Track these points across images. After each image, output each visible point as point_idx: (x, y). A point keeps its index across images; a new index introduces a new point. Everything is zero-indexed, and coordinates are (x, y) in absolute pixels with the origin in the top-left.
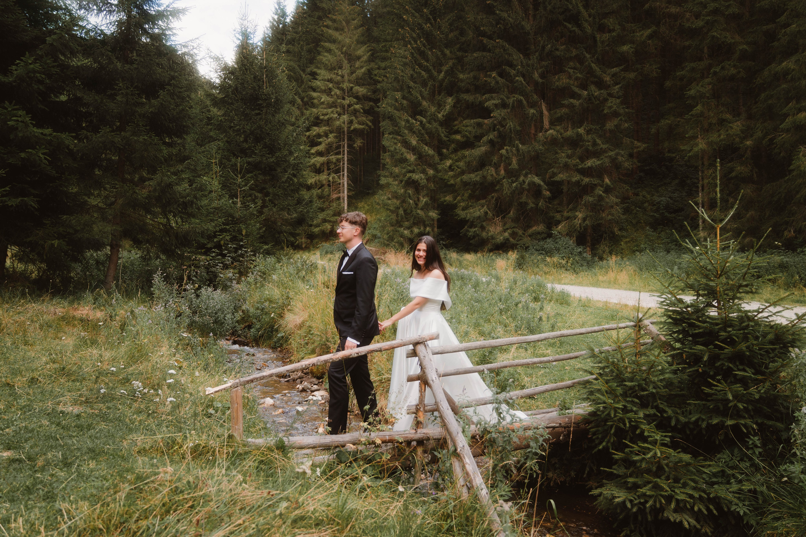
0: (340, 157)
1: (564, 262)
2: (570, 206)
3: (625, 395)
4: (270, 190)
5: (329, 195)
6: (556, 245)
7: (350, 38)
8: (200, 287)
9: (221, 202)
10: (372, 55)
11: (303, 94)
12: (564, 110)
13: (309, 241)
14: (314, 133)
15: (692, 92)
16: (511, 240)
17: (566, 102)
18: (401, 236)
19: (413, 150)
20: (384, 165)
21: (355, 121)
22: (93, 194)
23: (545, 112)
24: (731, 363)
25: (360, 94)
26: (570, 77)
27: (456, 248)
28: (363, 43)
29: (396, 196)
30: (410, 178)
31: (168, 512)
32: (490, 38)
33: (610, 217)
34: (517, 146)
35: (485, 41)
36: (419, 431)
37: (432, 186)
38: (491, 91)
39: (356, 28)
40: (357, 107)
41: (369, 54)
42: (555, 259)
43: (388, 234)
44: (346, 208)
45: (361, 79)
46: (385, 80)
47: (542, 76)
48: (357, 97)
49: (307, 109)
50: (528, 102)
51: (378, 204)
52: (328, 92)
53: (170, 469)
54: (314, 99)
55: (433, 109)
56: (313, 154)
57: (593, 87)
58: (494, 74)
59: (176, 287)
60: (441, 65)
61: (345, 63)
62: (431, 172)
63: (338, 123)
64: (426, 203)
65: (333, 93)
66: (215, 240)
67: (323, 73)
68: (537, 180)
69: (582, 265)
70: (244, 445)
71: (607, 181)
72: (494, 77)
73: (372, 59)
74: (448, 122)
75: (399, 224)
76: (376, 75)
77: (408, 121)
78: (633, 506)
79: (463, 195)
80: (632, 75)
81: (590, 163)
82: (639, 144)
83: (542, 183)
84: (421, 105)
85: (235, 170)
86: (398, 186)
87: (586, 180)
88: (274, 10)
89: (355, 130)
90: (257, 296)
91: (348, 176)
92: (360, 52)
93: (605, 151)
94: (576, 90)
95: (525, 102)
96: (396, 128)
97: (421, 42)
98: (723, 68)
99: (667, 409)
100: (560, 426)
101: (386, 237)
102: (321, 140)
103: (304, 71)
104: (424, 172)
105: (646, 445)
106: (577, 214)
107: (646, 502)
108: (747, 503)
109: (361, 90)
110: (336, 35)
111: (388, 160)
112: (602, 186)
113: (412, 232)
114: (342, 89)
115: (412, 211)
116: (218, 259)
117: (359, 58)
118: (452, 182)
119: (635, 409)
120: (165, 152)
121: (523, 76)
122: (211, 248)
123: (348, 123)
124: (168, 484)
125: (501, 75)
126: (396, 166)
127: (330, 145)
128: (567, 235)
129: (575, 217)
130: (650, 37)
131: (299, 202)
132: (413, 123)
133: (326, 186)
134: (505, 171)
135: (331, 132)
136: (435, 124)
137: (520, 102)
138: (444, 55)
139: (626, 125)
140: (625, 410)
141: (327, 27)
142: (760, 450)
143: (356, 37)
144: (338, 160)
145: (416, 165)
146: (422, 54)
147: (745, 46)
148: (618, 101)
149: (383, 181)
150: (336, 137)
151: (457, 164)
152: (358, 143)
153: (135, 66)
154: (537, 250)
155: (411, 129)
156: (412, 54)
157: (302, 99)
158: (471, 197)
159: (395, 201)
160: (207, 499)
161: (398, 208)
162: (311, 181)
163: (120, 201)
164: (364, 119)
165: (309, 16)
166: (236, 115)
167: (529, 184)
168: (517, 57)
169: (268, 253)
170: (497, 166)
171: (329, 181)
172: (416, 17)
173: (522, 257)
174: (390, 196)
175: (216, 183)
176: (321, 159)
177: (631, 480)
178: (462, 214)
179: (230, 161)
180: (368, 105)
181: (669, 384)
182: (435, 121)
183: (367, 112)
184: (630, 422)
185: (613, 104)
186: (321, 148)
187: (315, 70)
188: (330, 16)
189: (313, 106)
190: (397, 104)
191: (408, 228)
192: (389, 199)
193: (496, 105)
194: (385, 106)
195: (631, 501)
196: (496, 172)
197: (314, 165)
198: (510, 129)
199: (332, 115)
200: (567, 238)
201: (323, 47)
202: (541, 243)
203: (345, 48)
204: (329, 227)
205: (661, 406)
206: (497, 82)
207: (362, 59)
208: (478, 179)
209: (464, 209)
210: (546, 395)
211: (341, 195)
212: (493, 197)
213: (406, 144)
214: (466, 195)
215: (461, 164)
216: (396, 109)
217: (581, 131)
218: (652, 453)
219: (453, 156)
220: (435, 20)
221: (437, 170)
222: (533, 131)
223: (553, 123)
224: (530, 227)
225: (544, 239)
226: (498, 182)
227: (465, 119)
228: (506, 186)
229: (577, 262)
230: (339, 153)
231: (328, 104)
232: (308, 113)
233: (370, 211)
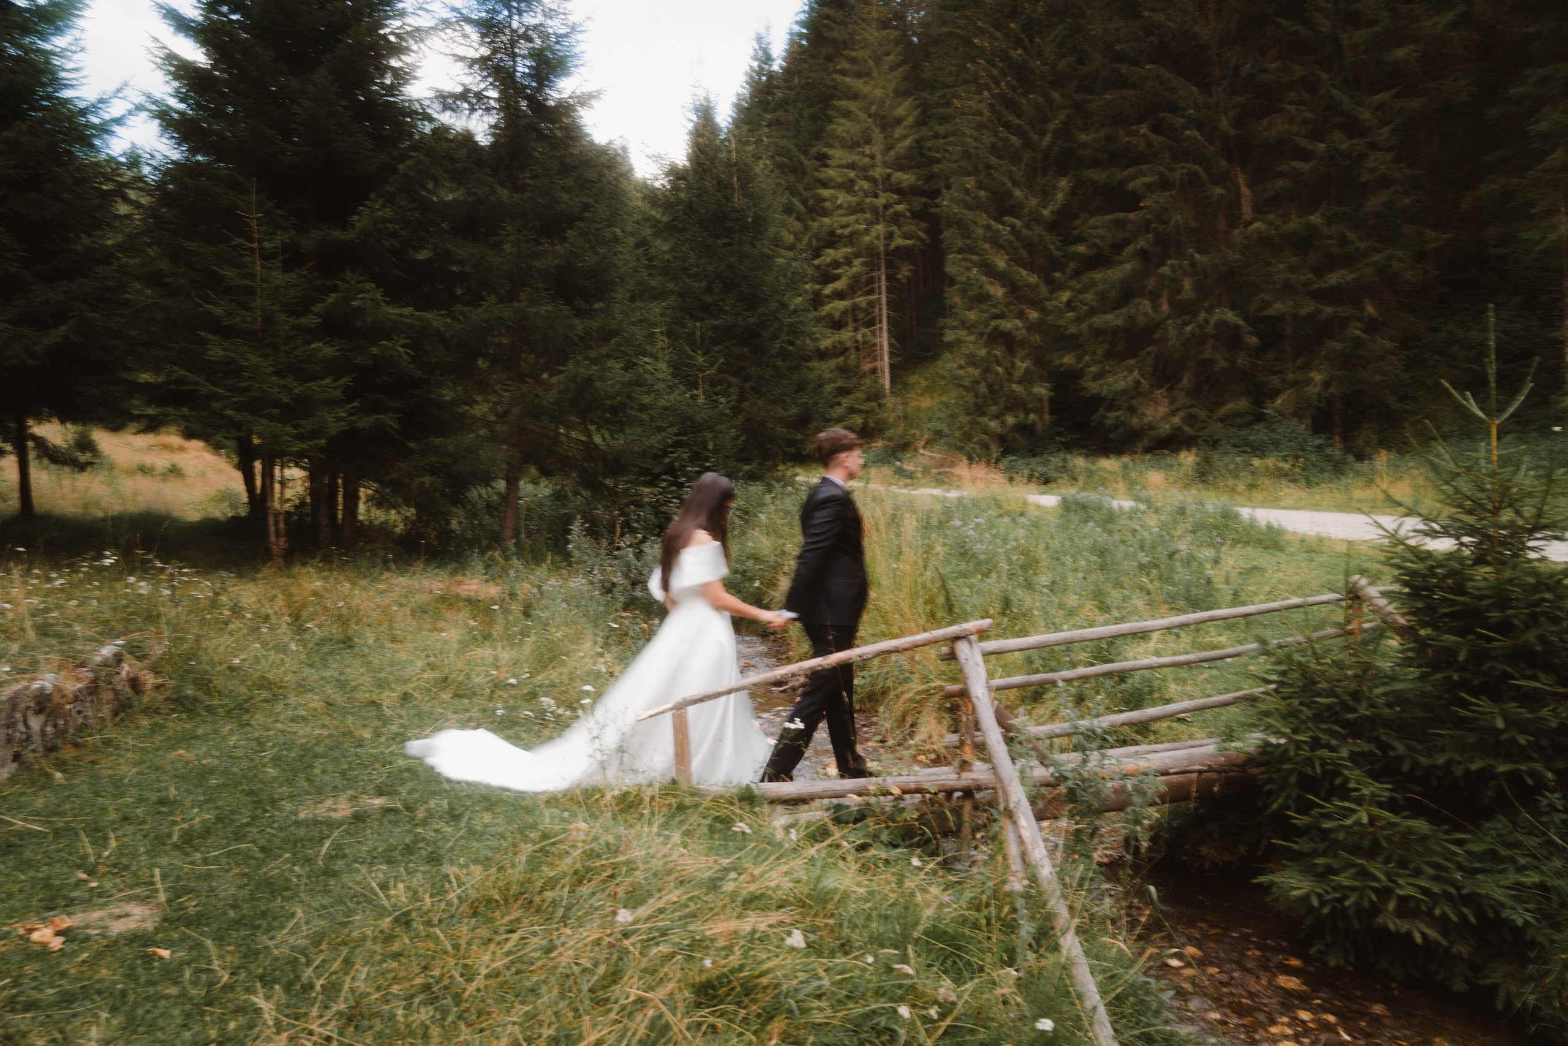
0: (875, 297)
1: (1286, 466)
2: (1299, 361)
3: (1317, 718)
4: (752, 371)
5: (858, 366)
6: (1273, 436)
7: (883, 87)
8: (644, 540)
9: (672, 397)
10: (923, 113)
11: (806, 194)
12: (1281, 183)
14: (828, 260)
15: (1542, 126)
16: (1186, 429)
17: (1284, 168)
18: (985, 433)
19: (1001, 277)
20: (951, 307)
22: (476, 402)
23: (1245, 190)
24: (1509, 665)
25: (904, 185)
26: (1291, 120)
27: (1084, 447)
28: (906, 94)
29: (972, 361)
30: (996, 329)
31: (580, 882)
32: (1134, 62)
33: (1378, 377)
34: (1192, 256)
35: (1124, 69)
36: (965, 775)
37: (1037, 339)
38: (1139, 159)
39: (892, 69)
40: (900, 208)
41: (916, 113)
42: (1270, 462)
43: (961, 428)
44: (887, 385)
45: (905, 158)
46: (947, 155)
47: (1238, 123)
48: (899, 191)
49: (813, 219)
50: (1209, 174)
51: (943, 377)
52: (848, 186)
53: (583, 825)
54: (825, 200)
55: (1034, 202)
56: (827, 296)
57: (1337, 135)
58: (1143, 129)
59: (604, 543)
60: (1046, 120)
61: (877, 135)
62: (1034, 315)
63: (867, 239)
64: (1027, 371)
65: (856, 188)
66: (666, 460)
67: (839, 155)
68: (1230, 316)
69: (1322, 471)
70: (693, 795)
71: (1370, 309)
72: (1144, 135)
73: (920, 123)
74: (1061, 224)
75: (979, 410)
76: (930, 149)
77: (988, 227)
78: (1323, 903)
79: (1094, 353)
80: (1417, 104)
81: (1333, 279)
82: (1434, 235)
83: (1242, 323)
84: (1011, 196)
85: (692, 344)
86: (975, 343)
87: (1329, 310)
88: (752, 53)
89: (898, 248)
91: (889, 331)
92: (900, 111)
93: (1365, 254)
94: (1304, 143)
95: (1203, 175)
96: (969, 242)
97: (1007, 83)
99: (1395, 744)
100: (1210, 769)
101: (958, 434)
102: (840, 271)
103: (805, 153)
104: (1021, 315)
105: (1346, 804)
106: (1312, 375)
107: (1346, 897)
108: (1531, 906)
109: (906, 178)
110: (858, 84)
111: (957, 300)
112: (1359, 320)
113: (1003, 424)
114: (873, 180)
115: (1002, 387)
116: (672, 492)
117: (899, 121)
118: (1073, 330)
119: (1334, 742)
120: (579, 328)
121: (1199, 126)
122: (660, 474)
123: (886, 238)
124: (580, 845)
125: (1157, 129)
126: (970, 309)
127: (856, 279)
128: (1295, 414)
129: (1309, 381)
131: (801, 387)
132: (998, 231)
133: (852, 351)
134: (1171, 303)
135: (857, 256)
136: (1038, 229)
137: (1196, 173)
138: (1050, 102)
139: (1407, 201)
140: (1315, 744)
141: (843, 72)
143: (892, 86)
144: (871, 304)
145: (1007, 305)
146: (1010, 104)
148: (1389, 156)
149: (949, 336)
150: (864, 264)
151: (1081, 296)
152: (905, 271)
153: (528, 194)
154: (1235, 446)
155: (995, 240)
156: (992, 106)
157: (804, 202)
158: (1109, 355)
159: (971, 370)
160: (632, 868)
161: (977, 382)
162: (825, 343)
163: (516, 411)
164: (913, 228)
165: (811, 56)
166: (692, 249)
167: (1217, 326)
168: (1187, 92)
169: (752, 477)
170: (1154, 298)
171: (857, 342)
172: (996, 39)
173: (1207, 461)
174: (962, 362)
175: (663, 366)
176: (841, 305)
177: (1321, 861)
178: (1093, 387)
179: (685, 327)
180: (919, 202)
181: (1397, 699)
182: (1039, 223)
183: (919, 215)
184: (1322, 766)
185: (1379, 162)
186: (839, 285)
187: (825, 150)
188: (845, 52)
189: (825, 213)
190: (968, 199)
191: (996, 417)
192: (961, 367)
193: (1149, 186)
194: (947, 204)
195: (1319, 896)
196: (1153, 308)
197: (830, 315)
198: (1178, 228)
199: (858, 226)
200: (1294, 421)
201: (837, 109)
202: (1244, 432)
203: (874, 108)
205: (1384, 738)
206: (1150, 144)
207: (906, 123)
208: (1119, 322)
209: (1097, 377)
210: (1208, 714)
211: (878, 364)
212: (1149, 353)
213: (988, 269)
214: (1100, 352)
215: (1089, 297)
216: (967, 206)
217: (1315, 219)
218: (1354, 818)
219: (1073, 283)
220: (1031, 40)
221: (1044, 311)
222: (1222, 226)
223: (1260, 209)
224: (1221, 404)
225: (1248, 425)
226: (1158, 325)
227: (1093, 215)
228: (1172, 332)
229: (1314, 465)
230: (871, 292)
231: (849, 207)
232: (814, 225)
233: (930, 390)
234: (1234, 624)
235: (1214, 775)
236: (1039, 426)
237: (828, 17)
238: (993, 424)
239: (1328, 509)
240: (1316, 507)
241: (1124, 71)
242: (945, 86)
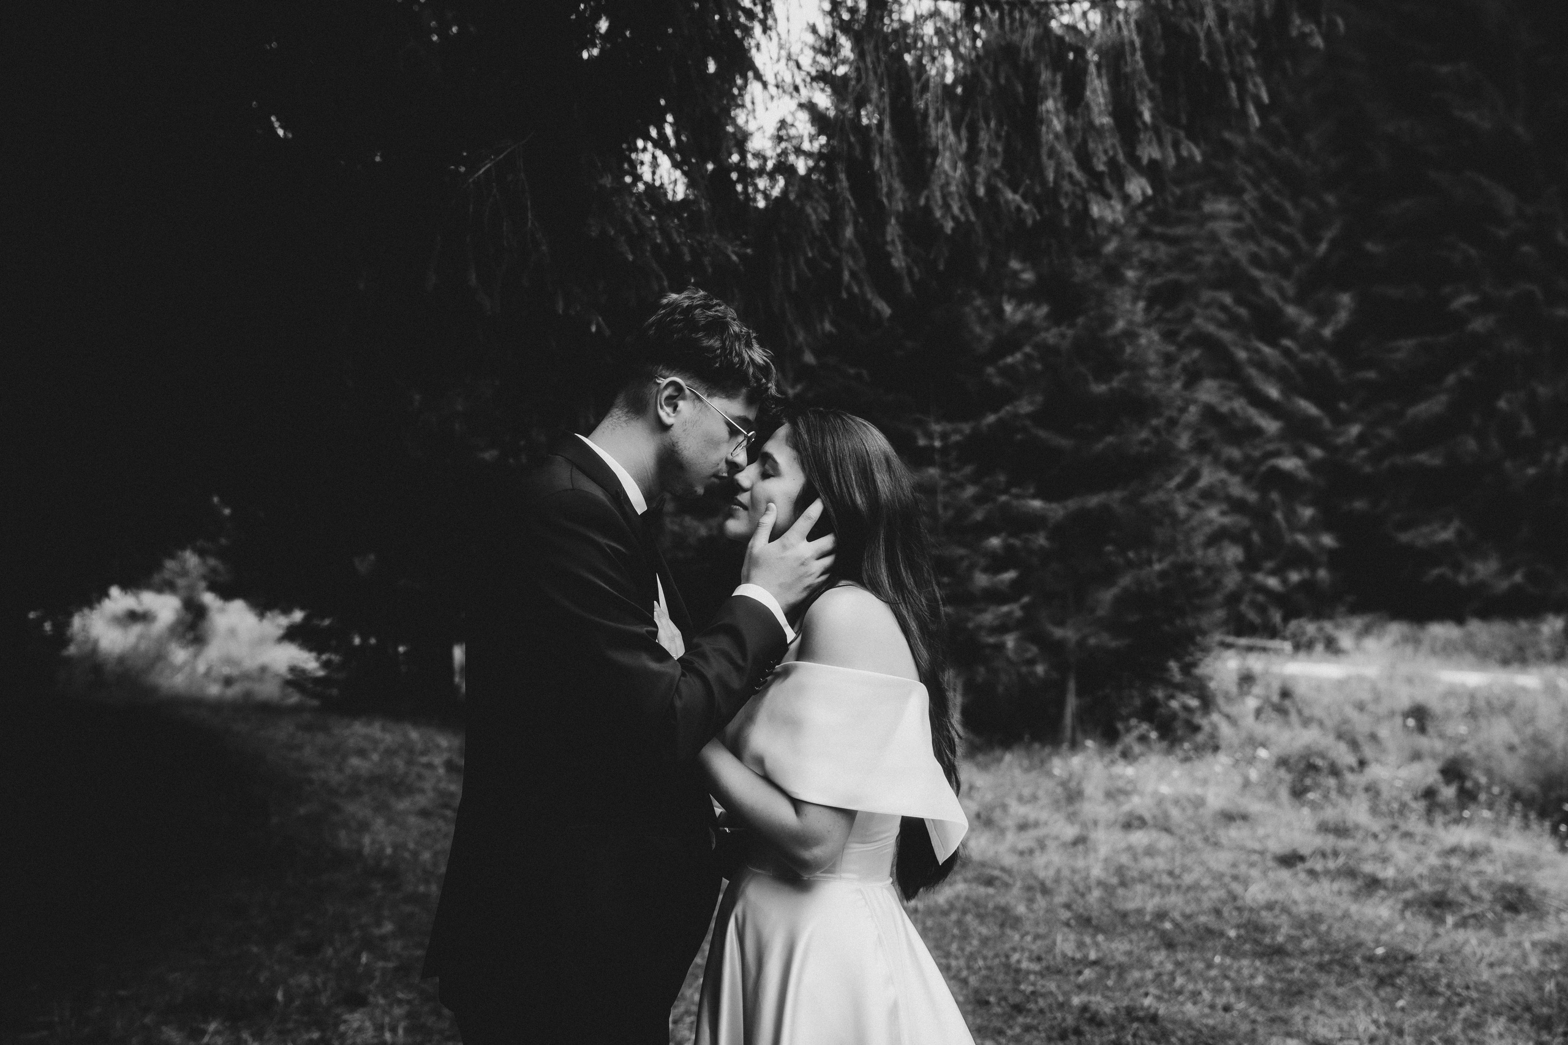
18: (1260, 593)
19: (1275, 409)
29: (1239, 507)
30: (1271, 468)
37: (1321, 481)
55: (1308, 321)
60: (1320, 228)
62: (1317, 453)
64: (1311, 518)
74: (1342, 346)
75: (1253, 565)
77: (1254, 351)
79: (1396, 497)
84: (1282, 314)
86: (1242, 485)
96: (1228, 366)
104: (1300, 453)
113: (1285, 581)
115: (1281, 538)
118: (1367, 470)
132: (1269, 355)
136: (1322, 354)
138: (1325, 206)
145: (1282, 441)
146: (1274, 209)
151: (1374, 430)
155: (1263, 365)
156: (1253, 210)
158: (1417, 501)
159: (1238, 517)
161: (1247, 531)
170: (1480, 434)
178: (1403, 537)
182: (1318, 345)
190: (1224, 316)
208: (1437, 462)
213: (1256, 399)
214: (1405, 497)
215: (1387, 432)
216: (1224, 326)
219: (1363, 415)
221: (1330, 448)
238: (1273, 582)
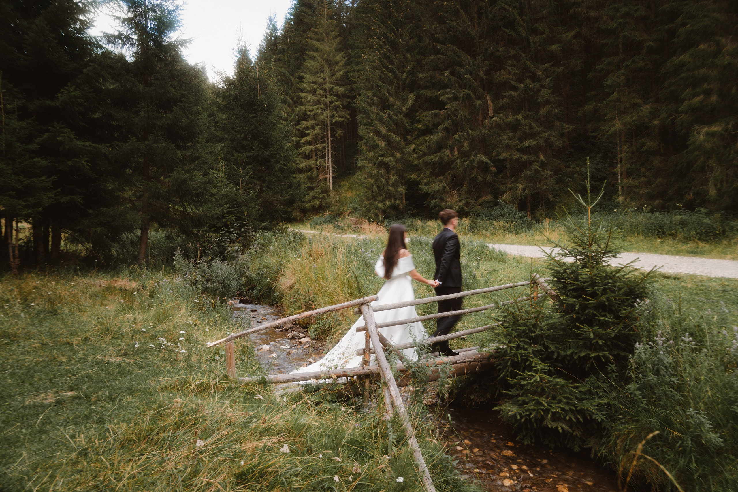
0: (325, 144)
1: (508, 225)
2: (513, 179)
3: (519, 336)
4: (266, 178)
5: (317, 176)
6: (502, 211)
7: (330, 47)
8: (213, 259)
9: (227, 190)
10: (348, 60)
11: (293, 95)
12: (505, 100)
13: (302, 214)
14: (303, 126)
15: (609, 82)
16: (465, 208)
17: (506, 94)
18: (376, 209)
19: (384, 137)
20: (361, 151)
21: (336, 115)
23: (490, 103)
24: (595, 310)
25: (339, 93)
26: (509, 73)
27: (421, 216)
28: (341, 50)
29: (370, 176)
30: (381, 161)
31: (178, 428)
32: (443, 43)
33: (545, 187)
34: (467, 131)
36: (366, 367)
37: (400, 166)
38: (445, 87)
39: (334, 38)
40: (337, 103)
41: (345, 60)
42: (501, 223)
43: (365, 207)
44: (331, 186)
45: (340, 80)
46: (359, 80)
47: (487, 73)
48: (337, 95)
49: (296, 107)
50: (475, 95)
51: (357, 183)
52: (313, 92)
53: (180, 400)
54: (302, 98)
55: (398, 103)
56: (302, 143)
57: (528, 81)
58: (447, 73)
59: (192, 261)
60: (404, 67)
61: (326, 68)
62: (398, 155)
63: (322, 117)
64: (395, 180)
65: (317, 93)
66: (224, 220)
67: (308, 77)
68: (484, 158)
69: (522, 227)
70: (236, 382)
71: (542, 157)
72: (447, 76)
73: (347, 64)
74: (410, 114)
75: (374, 198)
76: (351, 77)
77: (378, 114)
78: (521, 417)
79: (425, 173)
80: (560, 69)
81: (527, 143)
82: (567, 126)
83: (489, 161)
84: (388, 100)
85: (237, 164)
86: (372, 167)
87: (525, 157)
88: (267, 26)
89: (336, 122)
90: (257, 264)
91: (332, 161)
92: (338, 58)
93: (540, 133)
94: (515, 83)
95: (473, 95)
96: (369, 120)
97: (387, 49)
98: (633, 62)
99: (551, 346)
100: (475, 360)
101: (364, 209)
102: (309, 132)
103: (293, 75)
104: (393, 155)
105: (531, 373)
106: (518, 185)
107: (531, 414)
108: (604, 413)
109: (340, 90)
110: (318, 44)
111: (364, 147)
112: (538, 162)
113: (384, 205)
114: (325, 90)
115: (384, 188)
116: (226, 236)
117: (337, 63)
118: (416, 163)
119: (526, 346)
120: (180, 155)
121: (471, 74)
122: (221, 227)
123: (331, 117)
124: (178, 409)
125: (453, 73)
126: (369, 152)
127: (316, 136)
128: (511, 202)
129: (517, 188)
130: (575, 37)
131: (290, 186)
132: (382, 116)
133: (315, 169)
134: (458, 152)
135: (317, 125)
136: (400, 116)
137: (470, 94)
138: (406, 58)
139: (556, 111)
140: (518, 347)
141: (311, 38)
142: (617, 374)
143: (334, 46)
144: (324, 148)
145: (386, 150)
146: (388, 58)
147: (651, 43)
148: (549, 91)
149: (360, 164)
150: (321, 129)
151: (419, 147)
152: (339, 133)
154: (486, 216)
155: (381, 120)
156: (380, 58)
157: (292, 99)
158: (432, 174)
159: (370, 180)
160: (204, 420)
161: (373, 186)
162: (302, 166)
163: (147, 195)
164: (343, 113)
165: (295, 29)
166: (236, 118)
167: (478, 162)
168: (465, 58)
169: (266, 228)
170: (452, 149)
171: (317, 165)
172: (382, 28)
173: (474, 222)
174: (366, 176)
175: (223, 175)
176: (309, 148)
177: (521, 399)
178: (425, 189)
179: (233, 156)
180: (346, 101)
181: (552, 327)
182: (401, 114)
183: (346, 107)
184: (521, 357)
185: (545, 94)
186: (309, 138)
187: (302, 74)
188: (312, 29)
189: (302, 104)
190: (369, 101)
191: (381, 202)
192: (365, 178)
193: (449, 99)
194: (359, 102)
195: (520, 414)
196: (451, 153)
197: (304, 152)
198: (462, 118)
199: (317, 111)
200: (511, 205)
201: (308, 56)
202: (490, 210)
203: (325, 56)
204: (318, 203)
205: (546, 344)
206: (450, 80)
207: (340, 64)
208: (436, 159)
209: (426, 185)
210: (474, 336)
211: (327, 176)
212: (449, 174)
213: (377, 133)
214: (428, 173)
215: (423, 148)
216: (368, 104)
217: (519, 117)
218: (534, 379)
219: (416, 141)
220: (398, 30)
221: (403, 154)
222: (480, 118)
223: (496, 111)
224: (481, 197)
225: (492, 207)
226: (453, 161)
227: (425, 110)
228: (459, 165)
229: (519, 225)
230: (324, 142)
231: (313, 102)
232: (297, 110)
233: (351, 189)
234: (485, 296)
235: (476, 363)
236: (401, 206)
237: (304, 12)
238: (380, 205)
239: (525, 244)
240: (520, 243)
241: (438, 47)
242: (358, 48)
